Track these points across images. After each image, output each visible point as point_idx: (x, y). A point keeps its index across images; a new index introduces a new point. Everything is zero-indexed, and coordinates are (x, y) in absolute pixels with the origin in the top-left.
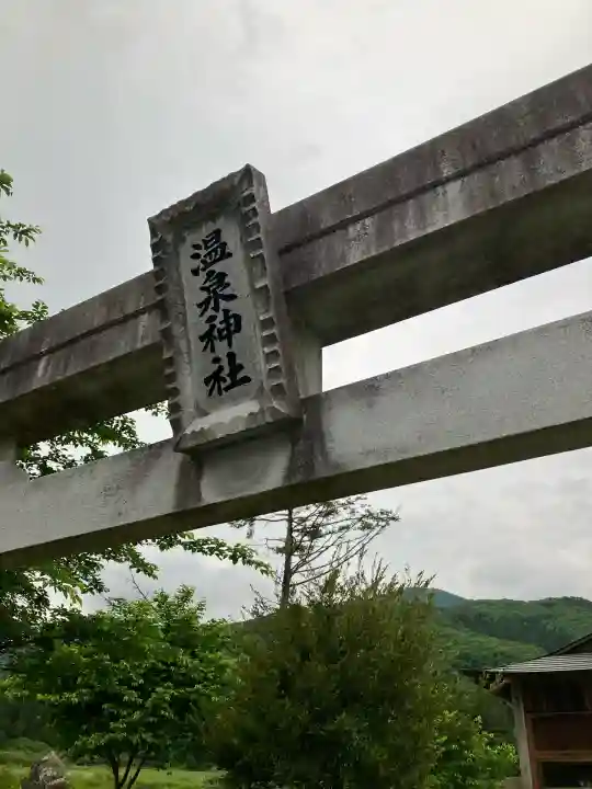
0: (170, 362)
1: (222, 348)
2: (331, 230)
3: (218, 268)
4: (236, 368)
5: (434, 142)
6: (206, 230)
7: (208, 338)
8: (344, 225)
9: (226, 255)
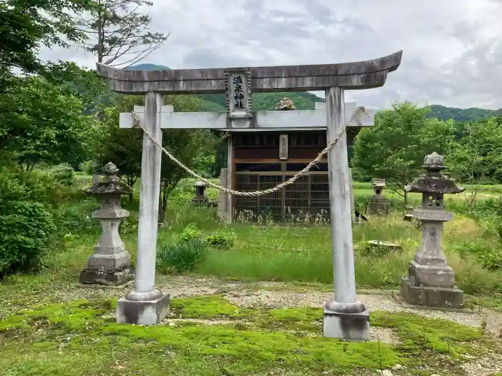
0: (228, 101)
1: (239, 100)
2: (260, 78)
3: (239, 84)
4: (241, 105)
5: (282, 67)
6: (237, 76)
7: (236, 97)
8: (263, 78)
9: (241, 82)
